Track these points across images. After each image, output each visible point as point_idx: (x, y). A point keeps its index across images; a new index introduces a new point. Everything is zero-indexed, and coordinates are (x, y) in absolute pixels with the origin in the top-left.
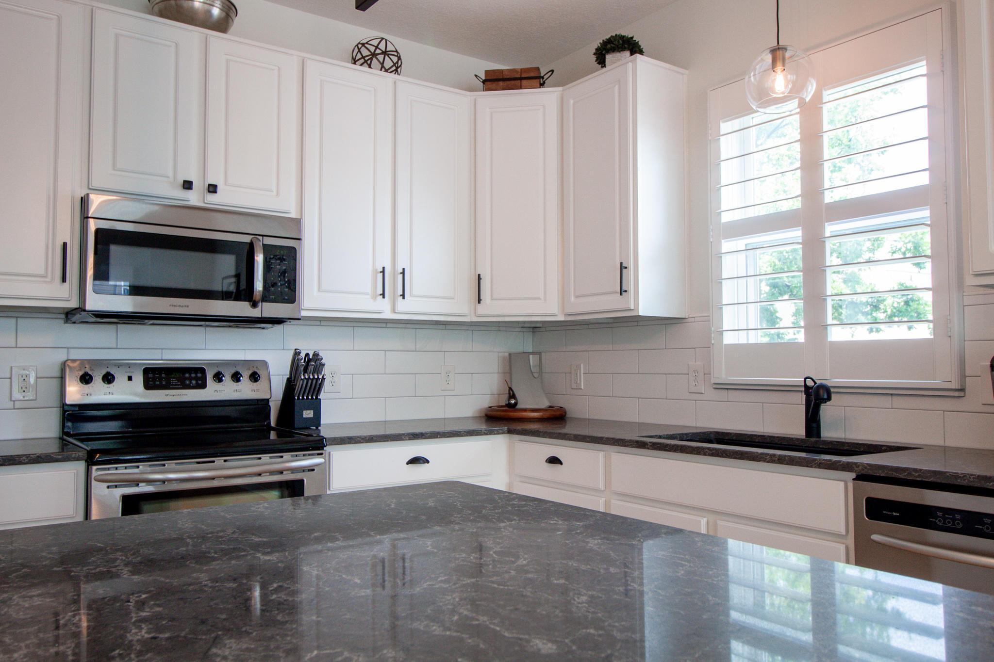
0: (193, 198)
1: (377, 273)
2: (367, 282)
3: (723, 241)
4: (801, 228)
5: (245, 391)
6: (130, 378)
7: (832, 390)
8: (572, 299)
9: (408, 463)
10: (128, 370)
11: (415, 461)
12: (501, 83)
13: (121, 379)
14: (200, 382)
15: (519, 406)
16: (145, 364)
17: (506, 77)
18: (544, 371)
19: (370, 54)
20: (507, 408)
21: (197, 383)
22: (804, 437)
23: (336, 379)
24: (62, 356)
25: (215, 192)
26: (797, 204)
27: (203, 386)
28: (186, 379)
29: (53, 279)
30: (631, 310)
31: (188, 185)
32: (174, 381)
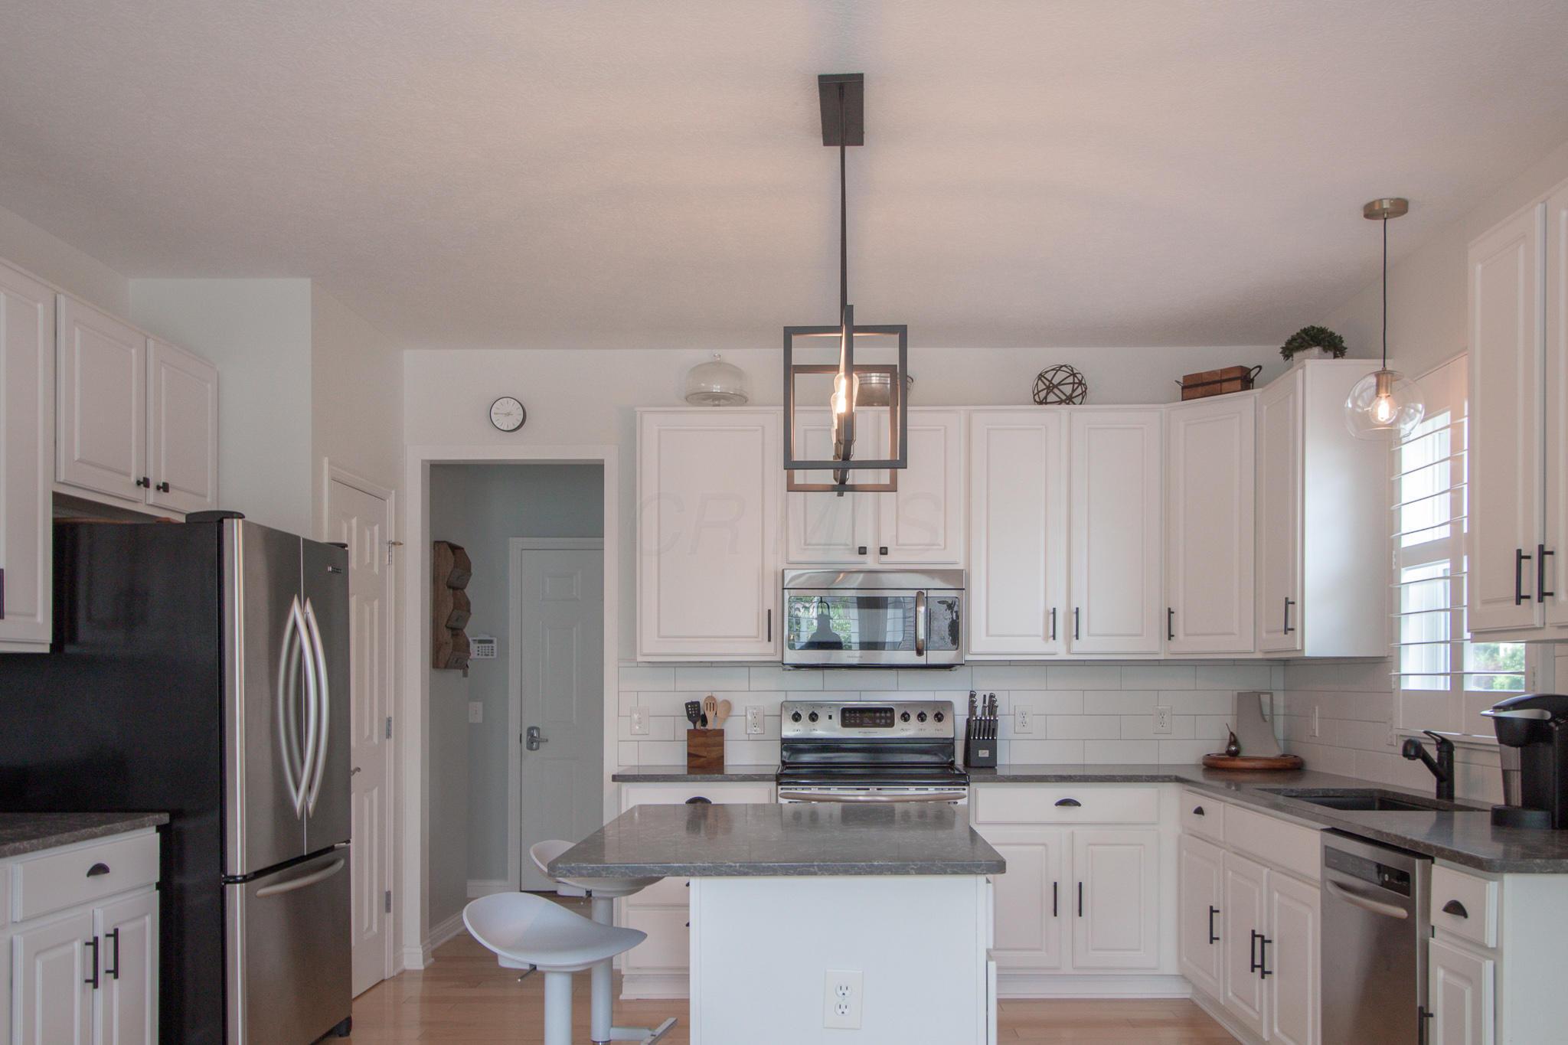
0: (871, 561)
1: (1048, 614)
2: (1039, 624)
3: (1403, 569)
4: (1449, 560)
5: (930, 730)
6: (830, 717)
7: (1455, 744)
8: (1264, 635)
9: (1057, 804)
10: (828, 710)
11: (1064, 803)
12: (1200, 389)
13: (823, 719)
14: (889, 721)
15: (1243, 754)
16: (843, 705)
17: (1204, 381)
18: (1275, 713)
19: (1045, 387)
20: (1227, 756)
21: (886, 722)
22: (1434, 797)
23: (1027, 720)
24: (781, 698)
25: (886, 553)
26: (1445, 532)
27: (891, 724)
28: (877, 718)
29: (763, 639)
30: (1296, 650)
31: (863, 551)
32: (866, 720)
